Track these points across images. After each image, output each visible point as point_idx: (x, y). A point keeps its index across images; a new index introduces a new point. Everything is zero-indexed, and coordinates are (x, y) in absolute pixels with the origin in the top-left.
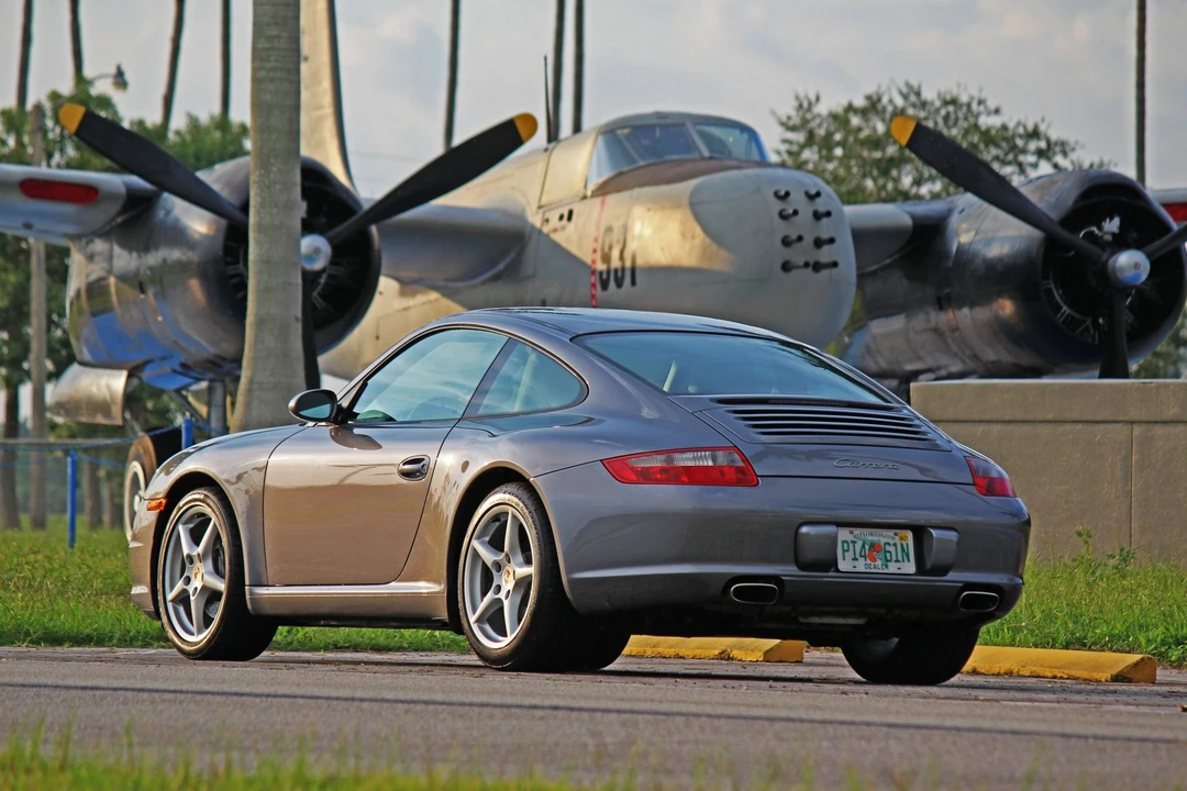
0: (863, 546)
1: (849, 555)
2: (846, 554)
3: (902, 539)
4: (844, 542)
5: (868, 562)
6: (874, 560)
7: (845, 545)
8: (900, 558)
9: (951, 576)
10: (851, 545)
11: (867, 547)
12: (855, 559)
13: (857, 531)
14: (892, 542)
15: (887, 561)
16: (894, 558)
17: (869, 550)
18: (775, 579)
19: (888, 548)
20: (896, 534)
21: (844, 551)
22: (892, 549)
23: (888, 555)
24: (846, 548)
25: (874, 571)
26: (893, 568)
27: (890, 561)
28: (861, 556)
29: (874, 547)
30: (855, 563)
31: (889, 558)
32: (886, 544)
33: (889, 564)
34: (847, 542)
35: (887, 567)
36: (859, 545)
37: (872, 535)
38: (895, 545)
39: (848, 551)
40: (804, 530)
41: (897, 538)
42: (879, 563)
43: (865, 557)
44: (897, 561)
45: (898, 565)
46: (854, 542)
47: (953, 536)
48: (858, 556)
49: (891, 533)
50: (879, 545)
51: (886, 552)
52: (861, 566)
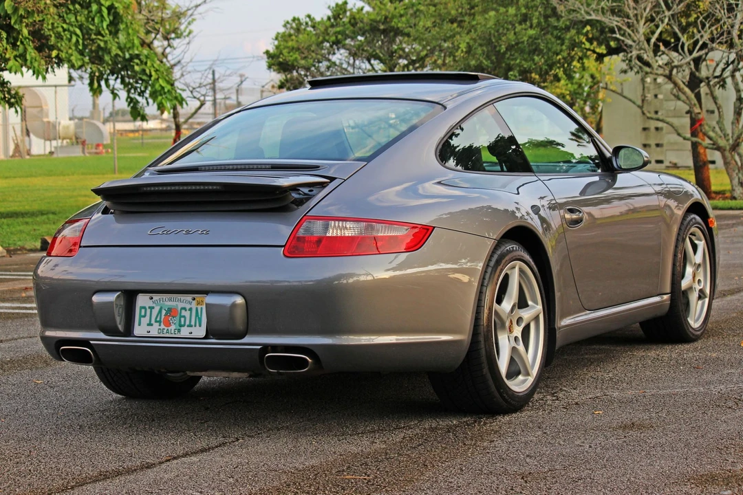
0: (160, 312)
1: (145, 321)
2: (142, 319)
3: (198, 304)
4: (142, 308)
5: (163, 326)
6: (168, 324)
7: (143, 311)
8: (193, 323)
9: (247, 339)
10: (148, 311)
11: (164, 312)
12: (150, 324)
13: (156, 297)
14: (188, 306)
15: (181, 326)
16: (187, 323)
17: (166, 315)
18: (85, 342)
19: (184, 313)
20: (194, 299)
21: (141, 316)
22: (187, 314)
23: (183, 319)
24: (143, 314)
25: (168, 335)
26: (185, 332)
27: (184, 326)
28: (156, 322)
29: (171, 312)
30: (149, 328)
31: (183, 323)
32: (182, 308)
33: (182, 328)
34: (145, 308)
35: (179, 331)
36: (155, 312)
37: (170, 300)
38: (190, 309)
39: (145, 316)
40: (96, 299)
41: (194, 302)
42: (173, 327)
43: (160, 322)
44: (190, 326)
45: (190, 329)
46: (152, 308)
47: (239, 300)
48: (153, 321)
49: (189, 297)
50: (176, 310)
51: (181, 317)
52: (154, 331)
